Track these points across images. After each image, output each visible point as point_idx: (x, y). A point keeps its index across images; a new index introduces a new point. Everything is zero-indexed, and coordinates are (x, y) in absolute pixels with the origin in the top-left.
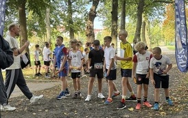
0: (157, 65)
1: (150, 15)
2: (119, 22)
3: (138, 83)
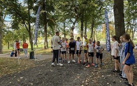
0: (98, 48)
1: (97, 28)
2: (84, 31)
3: (89, 56)
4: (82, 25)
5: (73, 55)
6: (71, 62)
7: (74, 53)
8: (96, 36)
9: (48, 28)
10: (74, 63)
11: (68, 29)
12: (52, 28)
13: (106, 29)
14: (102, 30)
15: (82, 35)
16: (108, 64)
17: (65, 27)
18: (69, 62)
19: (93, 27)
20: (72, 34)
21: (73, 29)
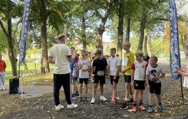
0: (152, 72)
1: (152, 30)
2: (125, 36)
3: (136, 88)
4: (121, 23)
5: (102, 86)
6: (98, 102)
7: (103, 82)
8: (151, 47)
9: (50, 29)
10: (103, 102)
11: (92, 31)
12: (57, 29)
13: (172, 31)
14: (162, 34)
15: (120, 45)
16: (174, 106)
17: (84, 27)
18: (93, 101)
19: (143, 27)
20: (100, 42)
21: (101, 31)
